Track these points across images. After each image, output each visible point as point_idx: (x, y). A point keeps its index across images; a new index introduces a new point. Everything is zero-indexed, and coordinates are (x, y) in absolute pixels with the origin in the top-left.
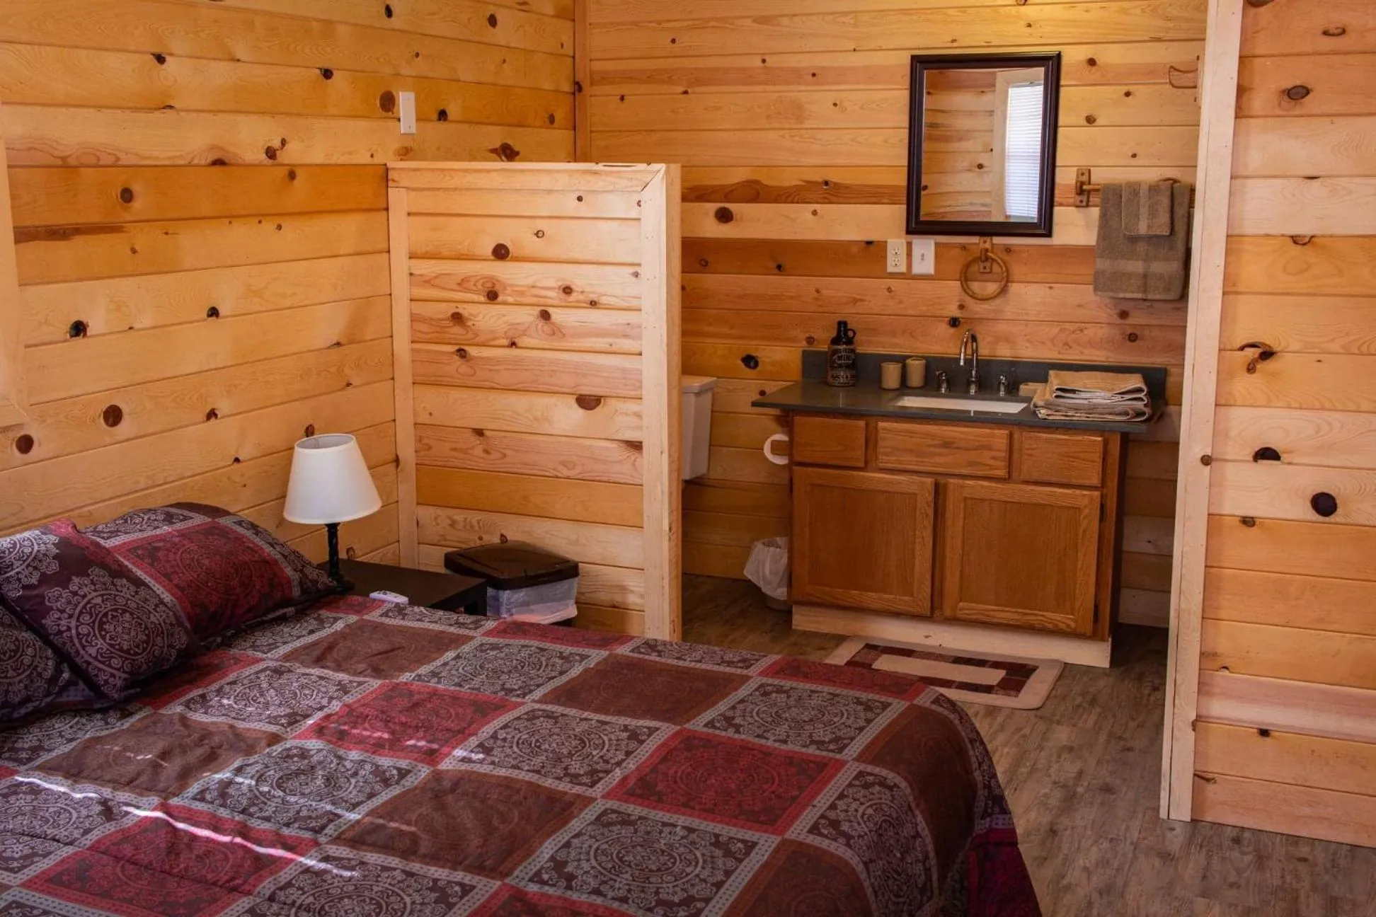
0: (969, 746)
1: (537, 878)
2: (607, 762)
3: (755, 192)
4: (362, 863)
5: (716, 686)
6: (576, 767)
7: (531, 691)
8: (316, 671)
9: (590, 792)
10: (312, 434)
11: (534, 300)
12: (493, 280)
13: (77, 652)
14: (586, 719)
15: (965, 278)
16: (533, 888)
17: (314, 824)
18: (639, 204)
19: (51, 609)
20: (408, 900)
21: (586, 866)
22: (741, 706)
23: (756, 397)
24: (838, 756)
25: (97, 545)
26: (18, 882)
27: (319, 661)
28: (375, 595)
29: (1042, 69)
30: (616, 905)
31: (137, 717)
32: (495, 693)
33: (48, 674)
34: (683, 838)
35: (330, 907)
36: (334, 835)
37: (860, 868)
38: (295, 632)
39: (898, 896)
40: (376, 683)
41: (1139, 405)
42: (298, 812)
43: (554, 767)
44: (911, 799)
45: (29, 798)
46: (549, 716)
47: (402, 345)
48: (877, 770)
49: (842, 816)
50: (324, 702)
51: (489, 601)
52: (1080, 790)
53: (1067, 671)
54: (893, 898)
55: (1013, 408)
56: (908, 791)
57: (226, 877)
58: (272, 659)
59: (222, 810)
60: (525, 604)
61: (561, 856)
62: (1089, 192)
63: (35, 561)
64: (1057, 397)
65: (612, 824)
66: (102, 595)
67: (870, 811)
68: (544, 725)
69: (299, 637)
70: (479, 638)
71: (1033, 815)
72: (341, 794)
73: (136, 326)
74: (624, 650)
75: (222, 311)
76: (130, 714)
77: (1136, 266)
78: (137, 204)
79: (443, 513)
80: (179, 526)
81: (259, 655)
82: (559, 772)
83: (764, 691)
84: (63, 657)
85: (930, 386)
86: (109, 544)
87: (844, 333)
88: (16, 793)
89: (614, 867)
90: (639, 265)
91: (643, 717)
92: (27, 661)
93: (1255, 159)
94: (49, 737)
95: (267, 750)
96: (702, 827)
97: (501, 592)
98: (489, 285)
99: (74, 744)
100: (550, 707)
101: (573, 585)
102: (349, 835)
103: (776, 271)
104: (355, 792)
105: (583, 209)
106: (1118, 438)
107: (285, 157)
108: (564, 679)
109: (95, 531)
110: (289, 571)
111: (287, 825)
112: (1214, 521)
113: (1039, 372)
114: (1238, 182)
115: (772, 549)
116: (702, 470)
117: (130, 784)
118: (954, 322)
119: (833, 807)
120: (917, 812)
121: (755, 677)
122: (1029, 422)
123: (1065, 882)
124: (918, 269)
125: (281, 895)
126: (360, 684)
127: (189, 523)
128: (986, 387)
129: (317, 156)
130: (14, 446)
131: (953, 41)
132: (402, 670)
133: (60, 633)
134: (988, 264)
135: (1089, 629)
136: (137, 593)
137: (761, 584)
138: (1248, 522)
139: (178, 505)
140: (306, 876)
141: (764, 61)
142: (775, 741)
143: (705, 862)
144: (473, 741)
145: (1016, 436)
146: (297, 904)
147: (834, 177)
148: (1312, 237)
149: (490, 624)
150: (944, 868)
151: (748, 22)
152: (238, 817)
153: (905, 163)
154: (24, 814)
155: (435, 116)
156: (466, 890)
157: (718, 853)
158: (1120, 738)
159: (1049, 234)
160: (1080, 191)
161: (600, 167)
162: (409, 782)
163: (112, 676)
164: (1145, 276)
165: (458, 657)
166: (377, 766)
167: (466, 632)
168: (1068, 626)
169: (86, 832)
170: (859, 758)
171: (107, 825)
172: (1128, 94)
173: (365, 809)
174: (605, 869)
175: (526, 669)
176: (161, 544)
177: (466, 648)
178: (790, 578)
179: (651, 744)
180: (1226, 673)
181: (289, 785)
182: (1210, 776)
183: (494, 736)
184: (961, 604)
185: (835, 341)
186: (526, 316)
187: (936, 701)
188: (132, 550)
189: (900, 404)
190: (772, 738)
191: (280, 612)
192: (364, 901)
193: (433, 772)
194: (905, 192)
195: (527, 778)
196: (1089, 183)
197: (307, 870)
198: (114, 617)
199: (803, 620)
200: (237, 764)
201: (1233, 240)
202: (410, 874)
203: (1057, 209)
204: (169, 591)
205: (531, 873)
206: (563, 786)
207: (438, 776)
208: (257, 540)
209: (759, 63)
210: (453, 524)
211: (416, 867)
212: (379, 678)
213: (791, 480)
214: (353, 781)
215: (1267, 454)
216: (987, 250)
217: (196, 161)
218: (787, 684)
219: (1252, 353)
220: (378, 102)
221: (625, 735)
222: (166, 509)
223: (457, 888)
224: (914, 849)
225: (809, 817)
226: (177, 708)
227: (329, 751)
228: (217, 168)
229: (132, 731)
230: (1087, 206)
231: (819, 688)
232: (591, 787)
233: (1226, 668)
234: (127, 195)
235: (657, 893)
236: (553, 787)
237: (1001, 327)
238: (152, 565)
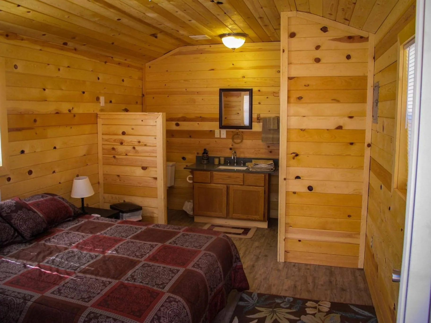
0: (231, 246)
1: (127, 279)
2: (145, 252)
3: (184, 119)
4: (86, 277)
5: (172, 234)
6: (138, 254)
7: (128, 237)
8: (77, 233)
9: (141, 260)
10: (78, 176)
11: (131, 144)
12: (122, 140)
13: (19, 229)
14: (141, 243)
15: (233, 139)
16: (126, 282)
17: (74, 268)
18: (156, 122)
19: (13, 218)
20: (96, 285)
21: (139, 276)
22: (178, 239)
23: (185, 167)
24: (200, 249)
25: (25, 203)
26: (2, 283)
27: (78, 230)
28: (92, 215)
29: (249, 92)
30: (145, 285)
31: (33, 244)
32: (120, 237)
33: (12, 234)
34: (162, 269)
35: (77, 287)
36: (79, 271)
37: (204, 275)
38: (72, 224)
39: (213, 281)
40: (91, 235)
41: (272, 167)
42: (71, 266)
43: (133, 254)
44: (217, 259)
45: (6, 263)
46: (132, 242)
47: (100, 155)
48: (209, 252)
49: (200, 263)
50: (78, 240)
51: (120, 216)
52: (260, 256)
53: (258, 229)
54: (212, 282)
55: (244, 168)
56: (216, 257)
57: (53, 281)
58: (66, 230)
59: (52, 265)
60: (129, 217)
61: (133, 274)
62: (260, 119)
63: (9, 207)
64: (254, 166)
65: (146, 267)
66: (25, 215)
67: (207, 262)
68: (130, 244)
69: (73, 225)
70: (116, 224)
71: (249, 262)
72: (81, 261)
73: (36, 151)
74: (151, 226)
75: (57, 148)
76: (32, 243)
77: (271, 136)
78: (38, 123)
79: (110, 195)
80: (45, 198)
81: (63, 229)
82: (134, 255)
83: (183, 235)
84: (16, 230)
85: (225, 164)
86: (28, 203)
87: (205, 152)
88: (3, 263)
89: (145, 276)
90: (156, 136)
91: (154, 242)
92: (7, 231)
93: (292, 112)
94: (12, 249)
95: (64, 251)
96: (167, 267)
97: (123, 214)
98: (121, 141)
99: (18, 251)
100: (132, 240)
101: (141, 212)
102: (83, 271)
103: (190, 137)
104: (84, 261)
105: (143, 123)
106: (268, 174)
107: (73, 112)
108: (136, 234)
109: (25, 200)
110: (71, 209)
111: (68, 269)
112: (287, 193)
113: (250, 160)
114: (289, 117)
115: (189, 203)
116: (173, 184)
117: (31, 260)
118: (231, 149)
119: (198, 261)
120: (218, 262)
121: (182, 232)
122: (247, 171)
123: (255, 278)
124: (222, 137)
125: (66, 285)
126: (87, 235)
127: (48, 198)
128: (238, 164)
129: (81, 111)
130: (6, 179)
131: (229, 86)
132: (98, 232)
133: (15, 224)
134: (238, 136)
135: (262, 219)
136: (34, 214)
137: (187, 211)
138: (294, 193)
139: (45, 194)
140: (72, 280)
141: (186, 90)
142: (185, 247)
143: (167, 275)
144: (113, 248)
145: (245, 175)
146: (70, 287)
147: (203, 116)
148: (305, 129)
149: (119, 221)
150: (225, 275)
151: (182, 81)
152: (56, 267)
153: (219, 112)
154: (5, 267)
155: (109, 102)
156: (110, 283)
157: (170, 272)
158: (269, 244)
159: (251, 128)
160: (258, 119)
161: (147, 113)
162: (98, 258)
163: (27, 234)
164: (273, 138)
165: (111, 229)
166: (90, 255)
167: (113, 223)
168: (258, 219)
169: (19, 271)
170: (205, 250)
171: (25, 269)
172: (267, 98)
173: (86, 265)
174: (143, 277)
175: (127, 231)
176: (40, 203)
177: (113, 227)
178: (193, 209)
179: (156, 248)
180: (291, 227)
181: (69, 259)
182: (288, 251)
183: (119, 247)
184: (234, 215)
185: (204, 153)
186: (130, 148)
187: (223, 236)
188: (33, 204)
189: (219, 168)
190: (185, 246)
191: (68, 219)
192: (85, 286)
193: (104, 256)
194: (219, 119)
195: (126, 257)
196: (260, 117)
197: (72, 279)
198: (28, 220)
199: (197, 219)
200: (57, 254)
201: (289, 130)
202: (97, 279)
203: (253, 123)
204: (42, 214)
205: (126, 278)
206: (135, 258)
207: (104, 257)
208: (64, 202)
209: (185, 90)
210: (112, 198)
211: (98, 278)
212: (92, 234)
213: (193, 186)
214: (84, 258)
215: (298, 177)
216: (238, 132)
217: (52, 113)
218: (189, 233)
219: (294, 155)
220: (95, 99)
221: (150, 246)
222: (42, 195)
223: (108, 282)
224: (217, 270)
225: (192, 263)
226: (43, 242)
227: (79, 251)
228: (57, 114)
229: (32, 247)
230: (260, 122)
231: (197, 234)
232: (141, 258)
233: (291, 226)
234: (35, 121)
235: (155, 282)
236: (132, 258)
237: (241, 150)
238: (38, 208)
